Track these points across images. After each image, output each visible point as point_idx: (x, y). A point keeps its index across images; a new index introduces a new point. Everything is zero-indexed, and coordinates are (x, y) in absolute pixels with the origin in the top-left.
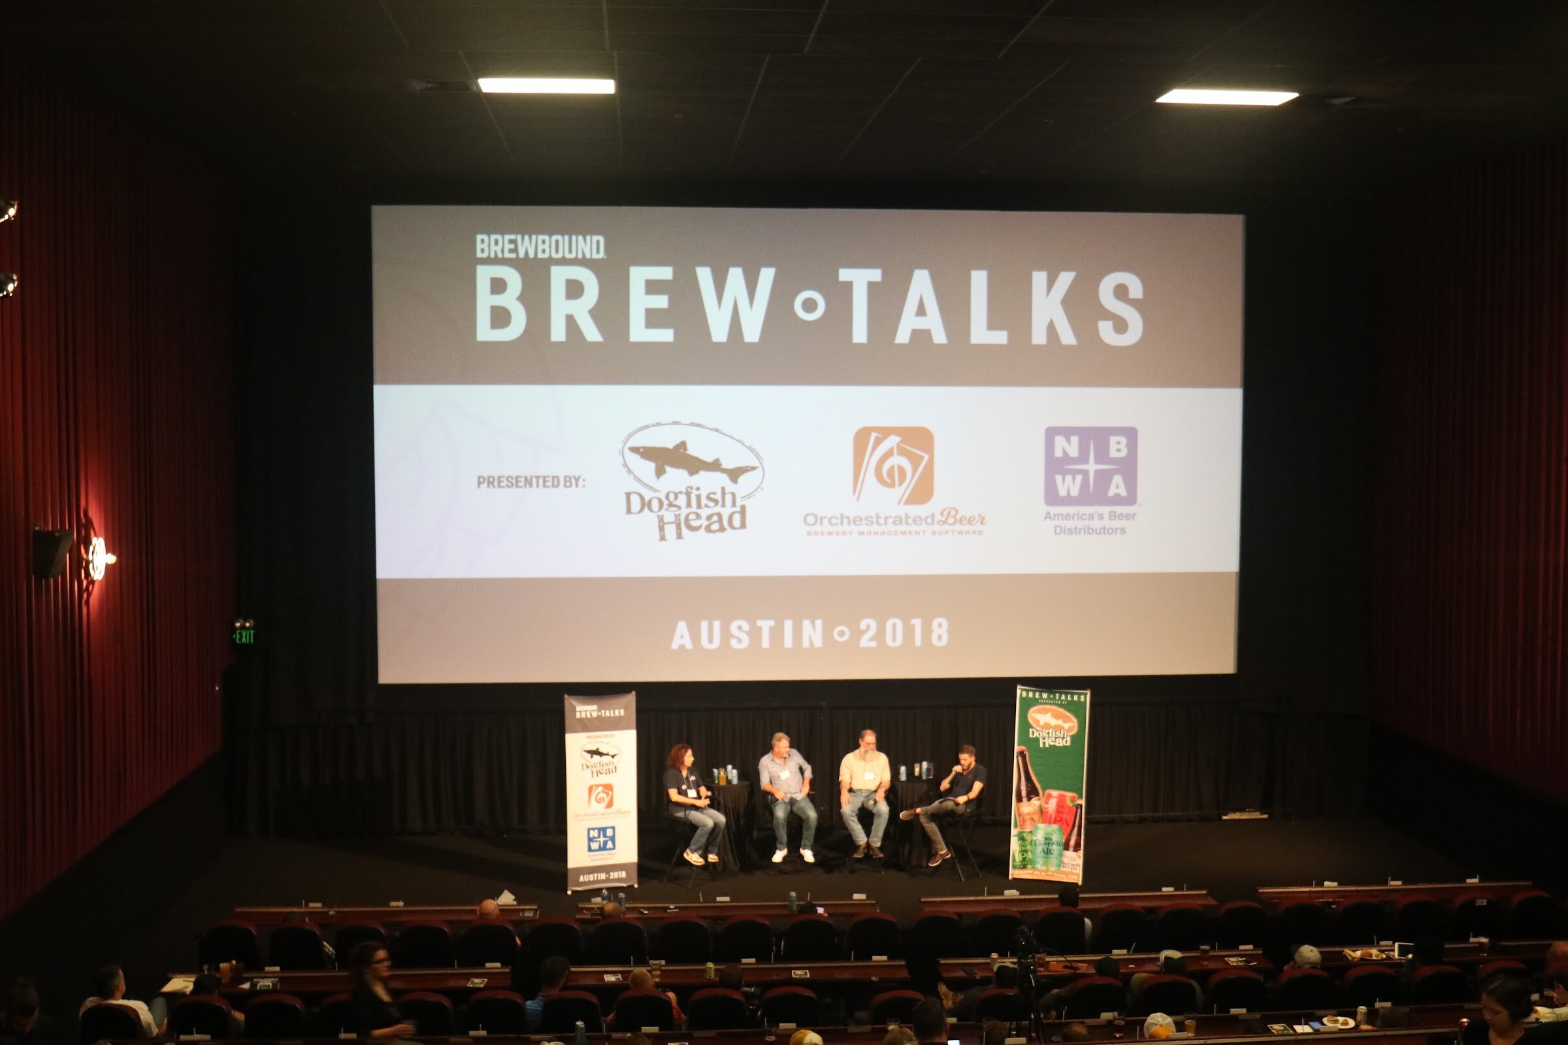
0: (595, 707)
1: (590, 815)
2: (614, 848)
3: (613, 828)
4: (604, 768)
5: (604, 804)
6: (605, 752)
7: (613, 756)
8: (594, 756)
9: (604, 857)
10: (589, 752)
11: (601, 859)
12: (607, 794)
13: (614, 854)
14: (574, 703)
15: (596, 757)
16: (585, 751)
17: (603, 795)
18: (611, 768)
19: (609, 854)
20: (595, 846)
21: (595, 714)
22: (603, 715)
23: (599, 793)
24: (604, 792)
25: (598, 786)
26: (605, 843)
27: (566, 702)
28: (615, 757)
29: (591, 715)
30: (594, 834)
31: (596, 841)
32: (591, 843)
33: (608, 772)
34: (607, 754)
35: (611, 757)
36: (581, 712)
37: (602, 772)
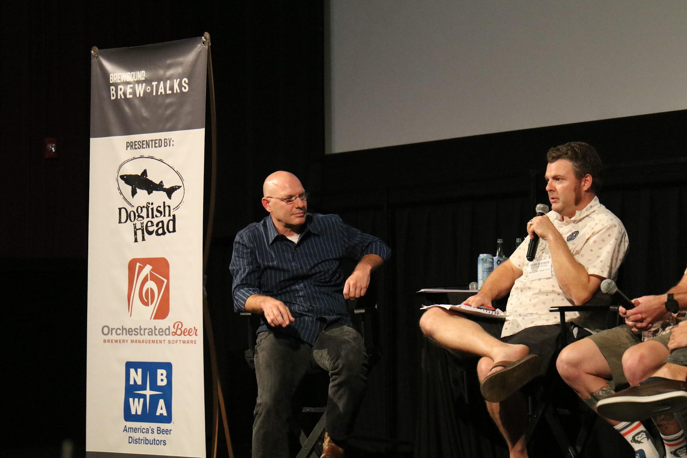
0: (141, 75)
1: (129, 331)
2: (168, 419)
3: (168, 367)
4: (155, 221)
5: (152, 309)
6: (157, 182)
7: (170, 192)
8: (138, 190)
9: (150, 436)
10: (128, 179)
11: (147, 441)
12: (159, 283)
13: (167, 432)
14: (108, 66)
15: (141, 193)
16: (122, 177)
17: (151, 284)
18: (166, 220)
19: (160, 431)
20: (136, 407)
21: (140, 90)
22: (154, 94)
23: (145, 280)
24: (154, 278)
25: (145, 262)
26: (154, 400)
27: (94, 61)
28: (174, 195)
29: (134, 93)
30: (136, 377)
31: (140, 396)
32: (131, 400)
33: (160, 231)
34: (159, 187)
35: (164, 194)
36: (116, 85)
37: (150, 229)
